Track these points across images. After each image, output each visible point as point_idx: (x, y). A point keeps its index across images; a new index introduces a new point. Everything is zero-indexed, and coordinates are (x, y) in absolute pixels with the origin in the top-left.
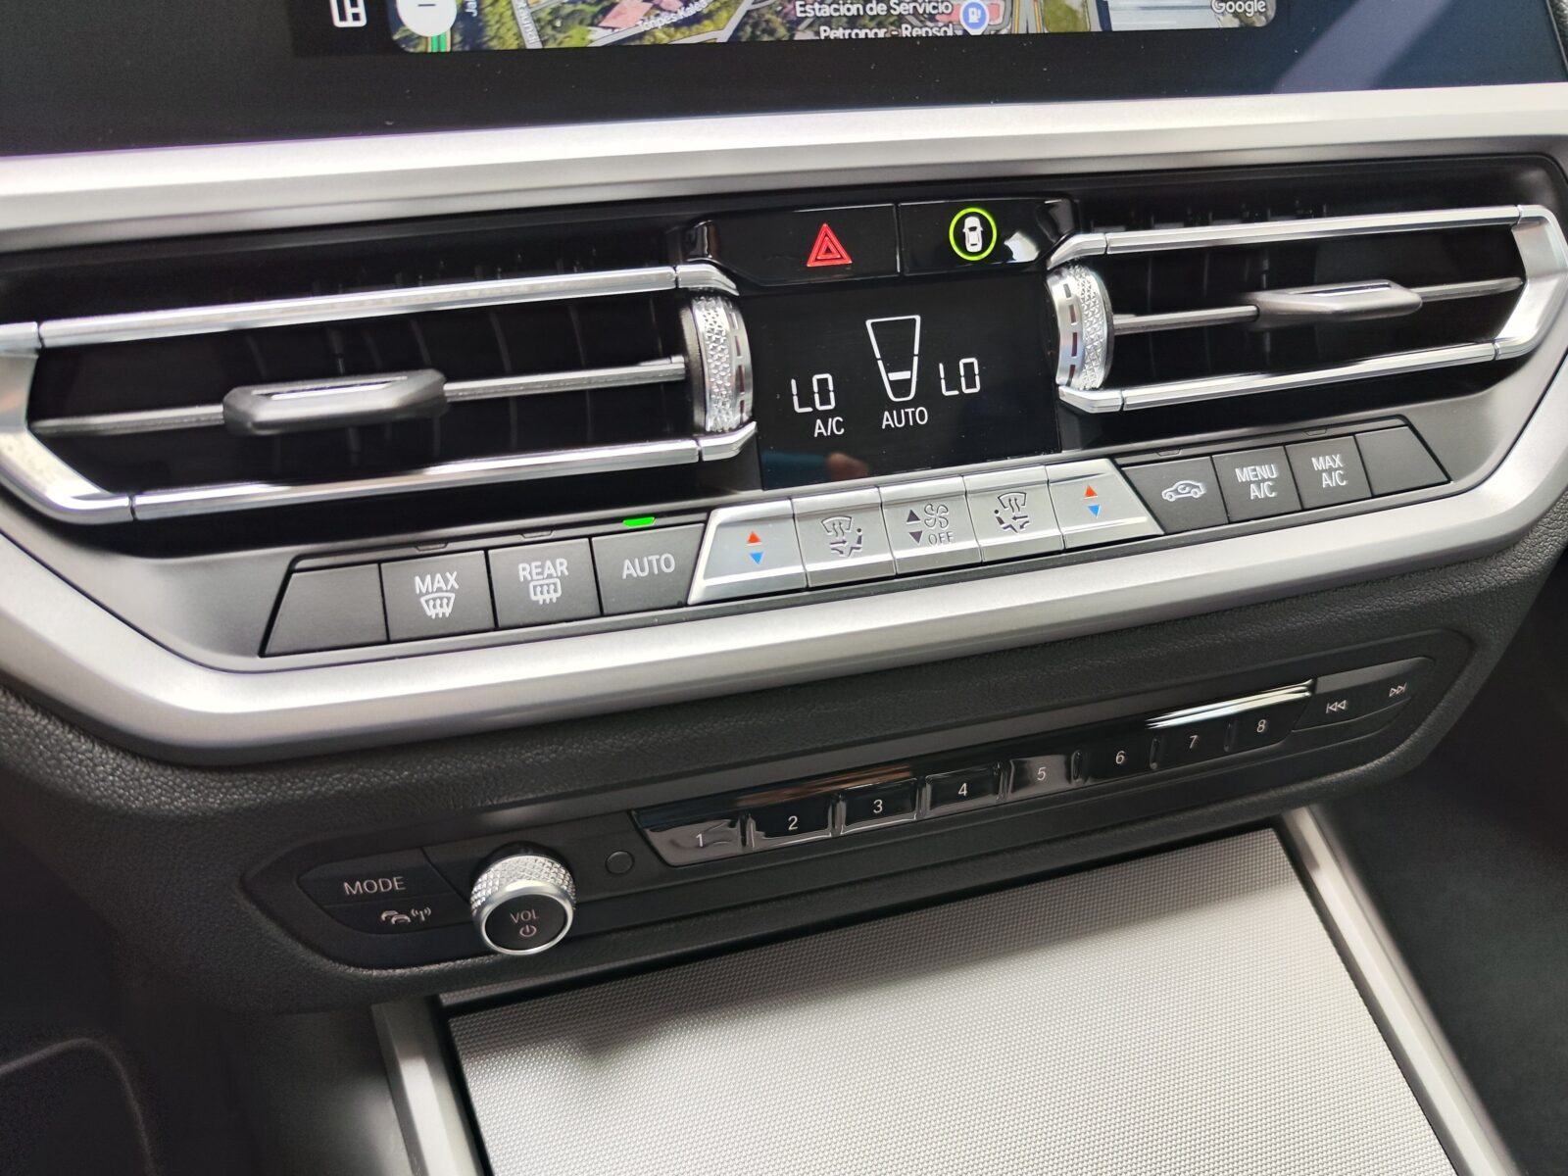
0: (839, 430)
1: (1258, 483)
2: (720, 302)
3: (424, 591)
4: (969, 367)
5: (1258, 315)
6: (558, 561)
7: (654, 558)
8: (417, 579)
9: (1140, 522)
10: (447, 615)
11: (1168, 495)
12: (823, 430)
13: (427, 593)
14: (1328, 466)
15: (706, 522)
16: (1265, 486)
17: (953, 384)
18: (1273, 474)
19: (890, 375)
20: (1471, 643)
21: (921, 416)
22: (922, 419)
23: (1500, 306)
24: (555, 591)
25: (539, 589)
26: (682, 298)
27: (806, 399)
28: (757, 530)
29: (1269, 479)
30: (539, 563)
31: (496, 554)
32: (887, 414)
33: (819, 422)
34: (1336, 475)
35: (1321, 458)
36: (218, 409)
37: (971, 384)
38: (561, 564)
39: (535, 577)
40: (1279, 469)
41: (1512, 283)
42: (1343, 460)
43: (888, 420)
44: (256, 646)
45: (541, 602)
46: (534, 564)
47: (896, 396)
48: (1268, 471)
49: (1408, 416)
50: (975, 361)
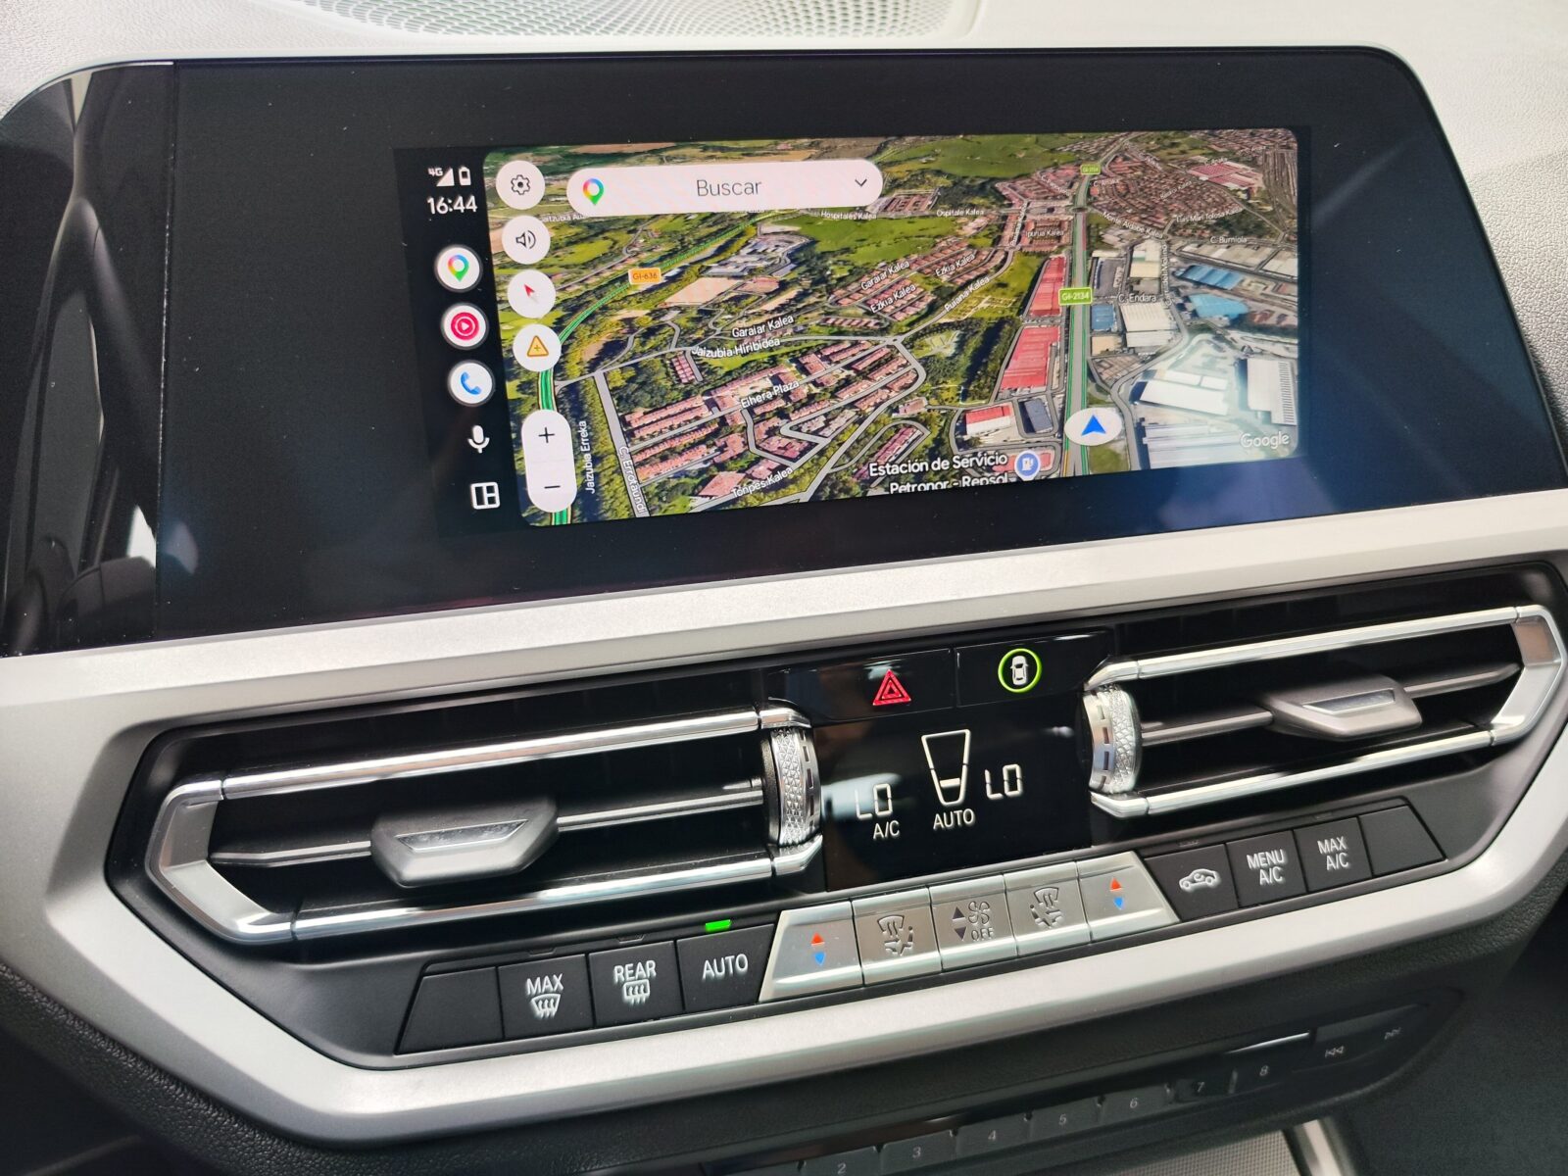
0: (895, 832)
1: (1267, 870)
2: (796, 736)
3: (534, 992)
4: (1012, 773)
5: (1273, 721)
6: (648, 963)
7: (730, 958)
8: (529, 981)
9: (1159, 914)
10: (554, 1014)
11: (1185, 884)
12: (881, 833)
13: (536, 995)
14: (1333, 851)
15: (776, 923)
16: (1273, 872)
17: (997, 786)
18: (1281, 859)
19: (941, 782)
21: (968, 817)
22: (969, 819)
24: (645, 991)
25: (631, 989)
26: (764, 734)
27: (867, 807)
29: (1279, 865)
30: (632, 965)
31: (597, 957)
32: (938, 816)
33: (877, 825)
34: (1339, 857)
35: (1326, 841)
36: (367, 844)
37: (1013, 787)
38: (650, 966)
39: (628, 978)
40: (1288, 856)
41: (1511, 669)
42: (1347, 843)
43: (939, 822)
44: (392, 1045)
45: (633, 1001)
46: (627, 966)
47: (946, 800)
48: (1277, 858)
49: (1409, 797)
50: (1016, 767)
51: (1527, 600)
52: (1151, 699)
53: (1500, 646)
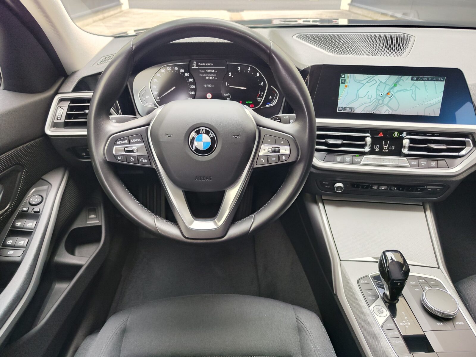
0: (378, 151)
1: (423, 164)
2: (370, 137)
3: (337, 158)
4: (393, 147)
5: (428, 147)
6: (349, 158)
7: (358, 159)
9: (408, 165)
10: (339, 161)
11: (412, 163)
14: (433, 163)
15: (363, 157)
17: (391, 148)
19: (385, 146)
20: (449, 187)
21: (387, 151)
23: (462, 149)
24: (349, 161)
26: (366, 137)
27: (376, 147)
28: (368, 159)
31: (344, 156)
32: (383, 150)
33: (376, 150)
34: (434, 165)
36: (325, 140)
39: (347, 159)
40: (426, 163)
41: (465, 147)
42: (435, 163)
44: (323, 160)
45: (347, 161)
47: (385, 148)
49: (445, 160)
50: (394, 146)
51: (469, 138)
52: (412, 141)
53: (464, 144)
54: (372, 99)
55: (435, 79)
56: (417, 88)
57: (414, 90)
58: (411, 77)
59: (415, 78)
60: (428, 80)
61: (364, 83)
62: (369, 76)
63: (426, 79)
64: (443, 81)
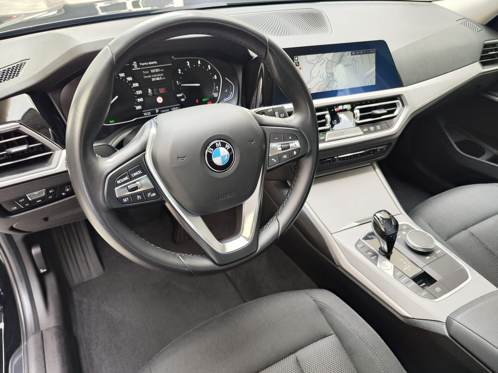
2: (329, 114)
5: (372, 113)
7: (323, 137)
9: (362, 133)
11: (364, 130)
14: (378, 127)
15: (326, 133)
20: (391, 144)
23: (394, 110)
26: (325, 115)
27: (334, 122)
28: (330, 135)
29: (373, 129)
40: (374, 127)
41: (396, 108)
42: (380, 126)
49: (386, 122)
51: (397, 100)
52: (361, 111)
53: (394, 105)
54: (324, 78)
55: (368, 52)
56: (356, 62)
57: (354, 64)
58: (350, 52)
59: (354, 53)
60: (363, 54)
61: (315, 63)
62: (318, 55)
63: (362, 52)
64: (374, 53)
